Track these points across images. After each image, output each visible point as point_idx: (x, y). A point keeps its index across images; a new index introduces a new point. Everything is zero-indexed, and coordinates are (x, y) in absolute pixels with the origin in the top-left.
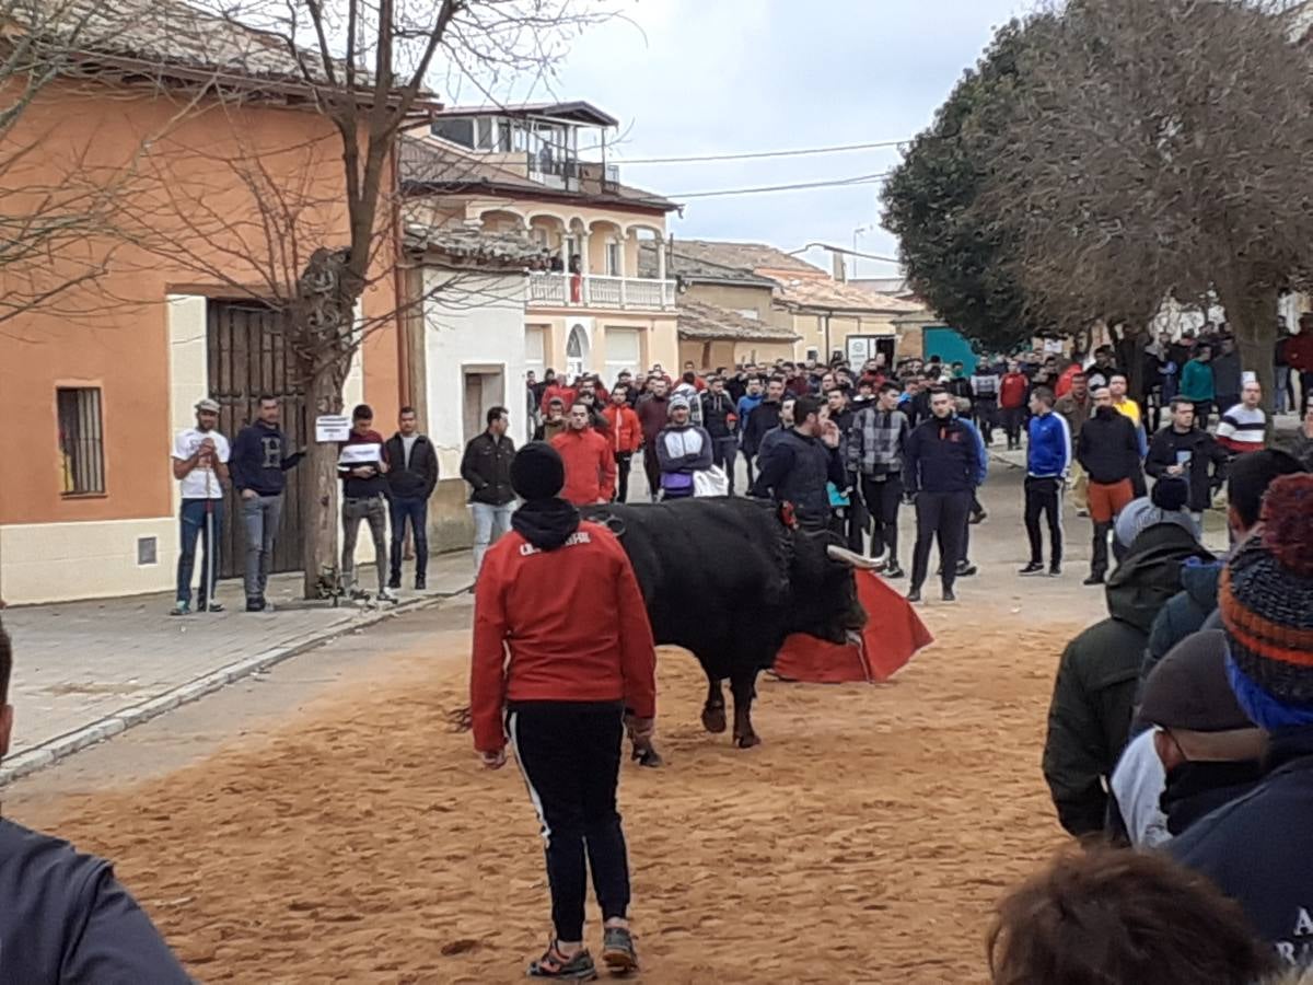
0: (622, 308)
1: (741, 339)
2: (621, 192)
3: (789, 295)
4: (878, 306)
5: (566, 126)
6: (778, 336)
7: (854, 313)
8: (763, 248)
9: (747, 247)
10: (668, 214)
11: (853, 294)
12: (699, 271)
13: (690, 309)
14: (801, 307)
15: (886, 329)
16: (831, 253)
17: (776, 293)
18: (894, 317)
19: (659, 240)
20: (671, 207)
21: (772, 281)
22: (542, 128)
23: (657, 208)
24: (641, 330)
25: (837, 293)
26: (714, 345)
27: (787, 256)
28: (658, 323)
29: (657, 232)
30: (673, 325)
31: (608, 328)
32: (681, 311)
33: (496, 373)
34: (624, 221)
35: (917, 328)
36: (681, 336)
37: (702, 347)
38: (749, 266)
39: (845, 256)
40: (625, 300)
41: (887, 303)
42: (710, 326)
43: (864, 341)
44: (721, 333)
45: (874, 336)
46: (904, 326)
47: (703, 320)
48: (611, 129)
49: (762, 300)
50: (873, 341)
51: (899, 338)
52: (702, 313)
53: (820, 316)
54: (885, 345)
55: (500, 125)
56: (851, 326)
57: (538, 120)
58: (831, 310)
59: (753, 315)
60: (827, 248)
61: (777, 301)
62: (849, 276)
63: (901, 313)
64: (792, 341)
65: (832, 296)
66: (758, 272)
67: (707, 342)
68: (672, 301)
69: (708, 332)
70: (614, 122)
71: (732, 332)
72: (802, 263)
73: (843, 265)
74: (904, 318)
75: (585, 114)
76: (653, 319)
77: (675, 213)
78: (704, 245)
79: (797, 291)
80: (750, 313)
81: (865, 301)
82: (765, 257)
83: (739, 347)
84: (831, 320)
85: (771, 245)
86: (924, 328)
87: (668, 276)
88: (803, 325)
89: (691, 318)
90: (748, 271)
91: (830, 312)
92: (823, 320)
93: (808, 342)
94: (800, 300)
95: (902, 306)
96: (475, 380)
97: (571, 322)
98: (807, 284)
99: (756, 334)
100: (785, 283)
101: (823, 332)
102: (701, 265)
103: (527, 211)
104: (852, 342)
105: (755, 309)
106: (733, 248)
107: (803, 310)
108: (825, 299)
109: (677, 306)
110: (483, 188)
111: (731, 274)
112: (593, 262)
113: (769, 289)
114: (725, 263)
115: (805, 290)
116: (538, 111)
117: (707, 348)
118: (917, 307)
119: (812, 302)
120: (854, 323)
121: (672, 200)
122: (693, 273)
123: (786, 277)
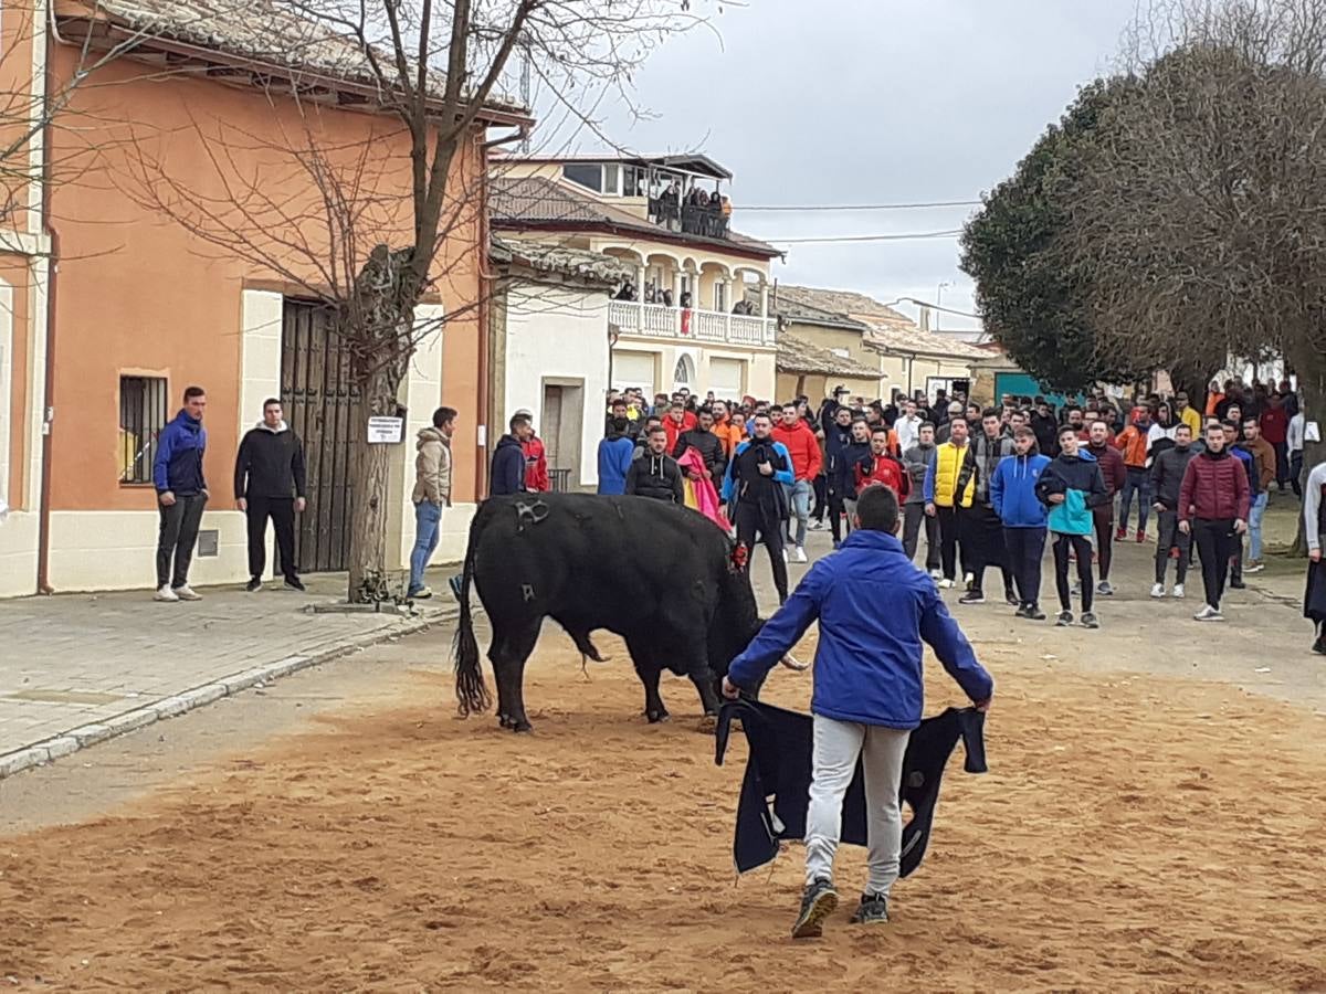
0: (727, 341)
1: (834, 375)
2: (732, 238)
3: (878, 339)
4: (957, 353)
5: (685, 176)
6: (865, 373)
7: (936, 357)
8: (859, 298)
9: (844, 294)
10: (772, 260)
11: (934, 340)
12: (799, 313)
13: (790, 346)
14: (888, 349)
15: (962, 372)
16: (919, 307)
17: (867, 336)
18: (973, 363)
19: (763, 282)
20: (777, 254)
21: (864, 325)
22: (663, 177)
23: (763, 255)
24: (742, 361)
25: (921, 339)
26: (808, 378)
27: (878, 305)
28: (757, 356)
29: (761, 275)
30: (773, 357)
31: (713, 359)
32: (780, 347)
33: (577, 387)
34: (732, 264)
35: (991, 373)
36: (779, 369)
37: (796, 379)
38: (844, 311)
39: (931, 310)
40: (729, 335)
41: (965, 350)
42: (806, 362)
44: (814, 368)
45: (947, 379)
46: (979, 371)
47: (799, 355)
48: (726, 181)
49: (854, 341)
50: (950, 382)
51: (973, 381)
52: (799, 350)
53: (904, 358)
54: (961, 386)
55: (625, 172)
56: (931, 369)
57: (659, 169)
58: (914, 353)
59: (845, 354)
60: (916, 302)
61: (867, 343)
62: (932, 327)
63: (976, 360)
64: (878, 378)
65: (915, 342)
66: (851, 316)
67: (802, 375)
68: (772, 337)
69: (802, 366)
70: (729, 176)
71: (825, 368)
72: (892, 311)
73: (928, 313)
74: (979, 363)
75: (703, 167)
76: (754, 352)
77: (779, 258)
78: (806, 291)
79: (886, 336)
80: (842, 350)
81: (945, 347)
82: (859, 304)
83: (830, 380)
84: (914, 362)
85: (864, 294)
86: (996, 374)
87: (769, 315)
88: (889, 365)
89: (789, 354)
90: (843, 316)
91: (913, 355)
92: (907, 361)
93: (894, 380)
94: (887, 343)
95: (977, 353)
96: (555, 392)
97: (680, 351)
98: (895, 330)
99: (846, 371)
100: (875, 328)
101: (907, 372)
102: (801, 308)
103: (645, 250)
104: (931, 382)
105: (847, 349)
106: (832, 295)
107: (889, 352)
108: (911, 343)
109: (777, 342)
110: (606, 227)
111: (826, 317)
112: (703, 298)
113: (861, 332)
114: (823, 307)
115: (892, 334)
116: (660, 161)
117: (801, 381)
118: (992, 355)
119: (898, 345)
120: (935, 366)
121: (777, 247)
122: (794, 314)
123: (876, 323)
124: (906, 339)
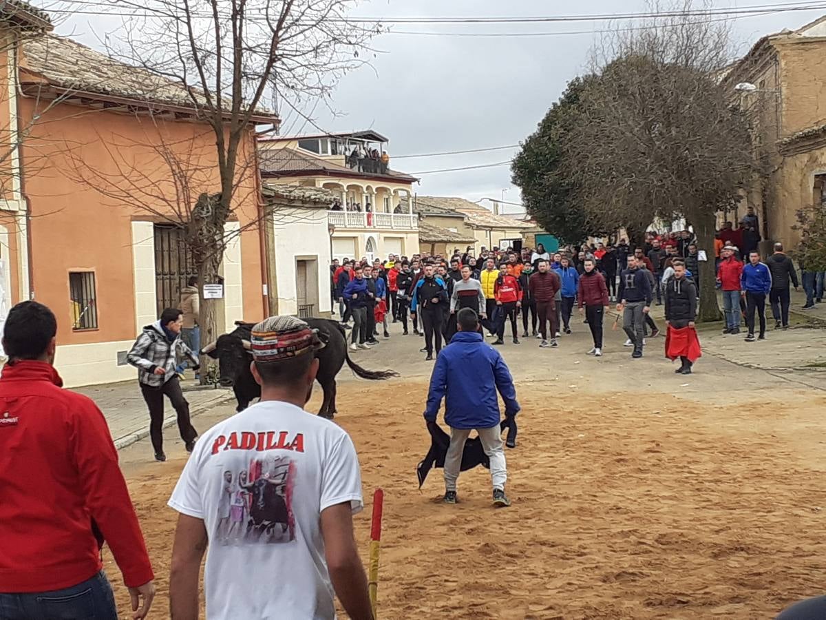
0: (392, 228)
1: (449, 242)
2: (391, 173)
3: (472, 221)
4: (514, 225)
5: (363, 142)
6: (464, 240)
7: (503, 229)
8: (460, 199)
9: (452, 199)
10: (413, 183)
11: (502, 219)
12: (429, 210)
13: (425, 228)
14: (477, 226)
15: (519, 236)
16: (492, 202)
17: (466, 220)
18: (521, 230)
19: (409, 195)
20: (415, 180)
21: (464, 214)
22: (352, 144)
23: (408, 181)
24: (401, 238)
25: (495, 220)
26: (436, 245)
27: (471, 203)
28: (409, 235)
29: (408, 192)
30: (417, 235)
31: (385, 238)
32: (420, 229)
33: (314, 260)
34: (392, 187)
35: (533, 235)
36: (421, 241)
37: (430, 246)
38: (453, 208)
40: (393, 225)
41: (518, 224)
42: (434, 236)
43: (508, 242)
44: (440, 239)
45: (510, 240)
46: (526, 234)
47: (431, 233)
48: (385, 143)
49: (459, 223)
50: (512, 242)
51: (524, 240)
52: (431, 230)
53: (486, 231)
54: (517, 243)
55: (332, 142)
56: (501, 235)
57: (349, 139)
58: (492, 227)
59: (455, 231)
60: (491, 200)
61: (466, 224)
62: (500, 212)
63: (524, 228)
64: (474, 242)
65: (492, 221)
66: (457, 210)
67: (433, 243)
68: (416, 224)
69: (433, 239)
70: (387, 140)
71: (445, 239)
72: (478, 206)
73: (497, 206)
74: (526, 231)
75: (372, 136)
76: (407, 233)
77: (416, 182)
78: (432, 198)
79: (476, 219)
80: (454, 228)
81: (508, 223)
82: (461, 203)
83: (449, 245)
84: (492, 232)
85: (463, 197)
86: (535, 235)
87: (414, 213)
88: (479, 235)
89: (425, 233)
90: (452, 210)
91: (492, 228)
92: (488, 232)
93: (482, 243)
94: (477, 223)
95: (525, 225)
96: (302, 264)
97: (367, 235)
98: (481, 216)
99: (456, 239)
100: (470, 215)
101: (488, 238)
102: (430, 208)
103: (345, 183)
104: (502, 242)
105: (456, 228)
106: (446, 200)
107: (478, 228)
108: (489, 222)
109: (419, 227)
110: (323, 172)
111: (444, 211)
112: (378, 207)
113: (463, 218)
114: (442, 206)
115: (480, 218)
116: (350, 135)
117: (433, 246)
118: (533, 225)
119: (483, 224)
120: (503, 233)
121: (414, 176)
122: (426, 211)
123: (470, 213)
124: (488, 220)
